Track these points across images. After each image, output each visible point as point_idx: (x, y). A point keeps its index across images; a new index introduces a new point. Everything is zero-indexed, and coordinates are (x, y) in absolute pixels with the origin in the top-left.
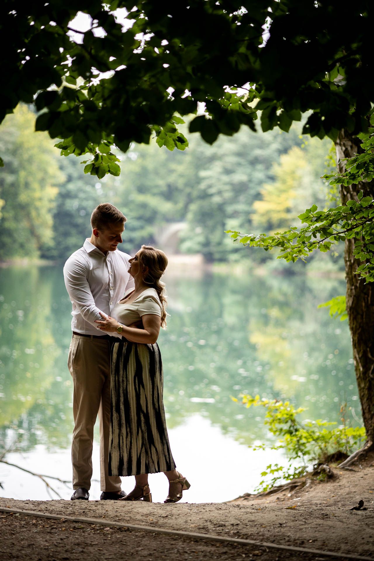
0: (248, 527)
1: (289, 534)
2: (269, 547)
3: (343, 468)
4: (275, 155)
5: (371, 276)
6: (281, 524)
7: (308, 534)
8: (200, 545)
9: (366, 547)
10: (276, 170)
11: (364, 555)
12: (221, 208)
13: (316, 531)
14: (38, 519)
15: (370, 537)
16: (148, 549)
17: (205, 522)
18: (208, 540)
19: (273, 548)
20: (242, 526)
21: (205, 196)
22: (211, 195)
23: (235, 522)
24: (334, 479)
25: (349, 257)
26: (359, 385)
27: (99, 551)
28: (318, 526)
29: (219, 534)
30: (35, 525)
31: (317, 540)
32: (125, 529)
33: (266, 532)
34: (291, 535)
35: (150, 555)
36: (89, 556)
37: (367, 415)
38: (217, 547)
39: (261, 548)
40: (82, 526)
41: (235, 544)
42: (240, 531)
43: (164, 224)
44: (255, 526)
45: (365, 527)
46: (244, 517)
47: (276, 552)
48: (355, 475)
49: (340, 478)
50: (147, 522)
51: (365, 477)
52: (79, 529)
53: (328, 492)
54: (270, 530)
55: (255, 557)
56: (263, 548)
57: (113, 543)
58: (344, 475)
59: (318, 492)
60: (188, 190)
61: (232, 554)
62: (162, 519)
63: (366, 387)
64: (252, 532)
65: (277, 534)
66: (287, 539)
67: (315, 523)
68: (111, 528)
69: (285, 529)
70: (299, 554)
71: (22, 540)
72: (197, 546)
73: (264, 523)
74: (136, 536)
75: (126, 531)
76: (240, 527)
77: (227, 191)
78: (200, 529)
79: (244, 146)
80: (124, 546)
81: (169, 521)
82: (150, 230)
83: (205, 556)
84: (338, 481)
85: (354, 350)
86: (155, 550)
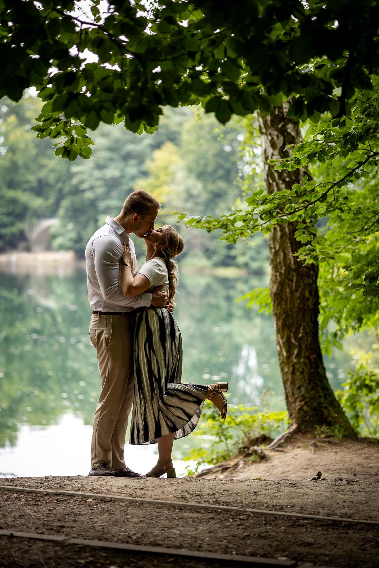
0: (224, 496)
1: (266, 501)
2: (252, 512)
3: (273, 449)
4: (148, 150)
5: (311, 257)
6: (255, 493)
7: (284, 501)
8: (185, 512)
9: (344, 511)
10: (149, 165)
11: (344, 518)
12: (93, 203)
13: (291, 498)
14: (18, 493)
15: (344, 502)
16: (137, 517)
17: (181, 492)
18: (192, 508)
19: (257, 513)
20: (218, 495)
21: (77, 191)
22: (83, 191)
23: (212, 492)
24: (266, 459)
25: (274, 244)
26: (282, 370)
27: (90, 519)
28: (291, 493)
29: (199, 502)
30: (19, 499)
31: (294, 506)
32: (108, 500)
33: (244, 500)
34: (268, 502)
35: (141, 521)
36: (82, 524)
37: (290, 399)
38: (202, 513)
39: (245, 513)
40: (65, 499)
41: (219, 510)
42: (219, 500)
43: (35, 220)
44: (231, 494)
45: (335, 493)
46: (218, 487)
47: (260, 516)
48: (286, 456)
49: (272, 459)
50: (126, 494)
51: (296, 457)
52: (62, 501)
53: (263, 471)
54: (247, 498)
55: (242, 521)
56: (247, 513)
57: (101, 512)
58: (275, 456)
59: (252, 473)
60: (59, 186)
61: (219, 519)
62: (139, 491)
63: (290, 371)
64: (230, 500)
65: (254, 501)
66: (266, 505)
67: (288, 491)
68: (93, 500)
69: (261, 497)
70: (283, 518)
71: (12, 511)
72: (183, 514)
73: (239, 492)
74: (121, 506)
75: (109, 502)
76: (217, 496)
77: (99, 186)
78: (179, 498)
79: (117, 141)
80: (113, 515)
81: (147, 493)
82: (20, 226)
83: (194, 521)
84: (270, 461)
85: (277, 335)
86: (144, 517)
